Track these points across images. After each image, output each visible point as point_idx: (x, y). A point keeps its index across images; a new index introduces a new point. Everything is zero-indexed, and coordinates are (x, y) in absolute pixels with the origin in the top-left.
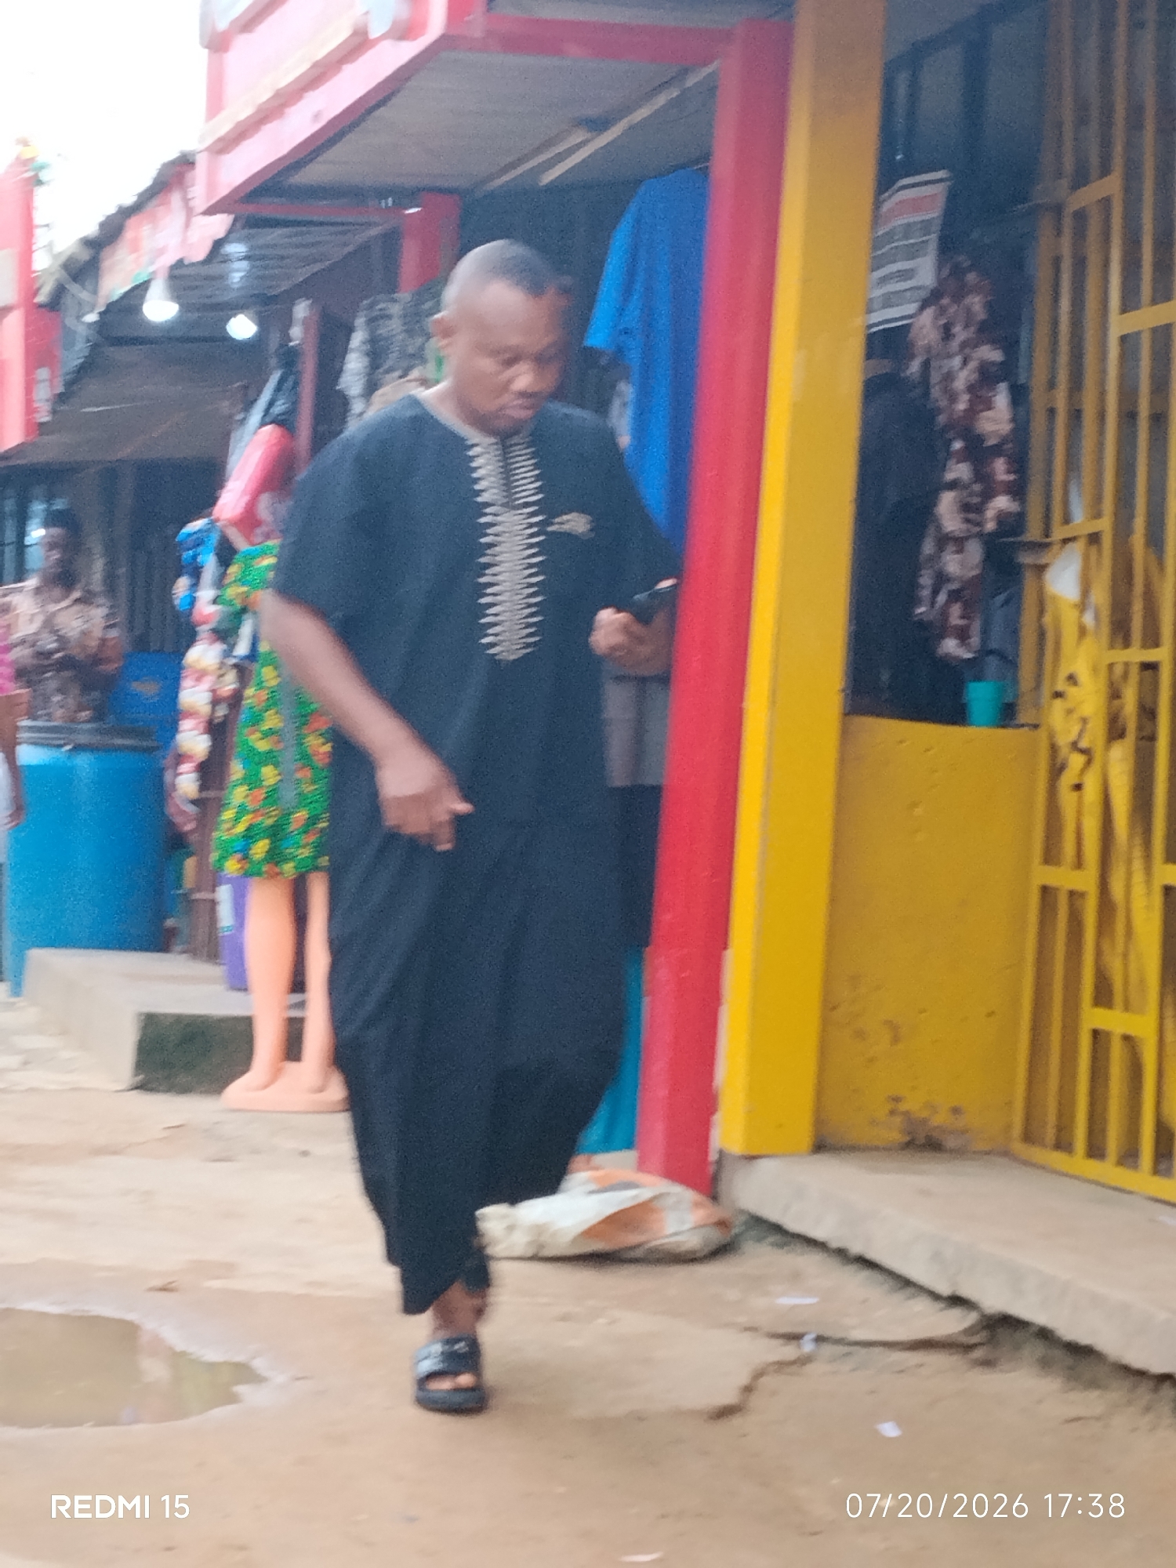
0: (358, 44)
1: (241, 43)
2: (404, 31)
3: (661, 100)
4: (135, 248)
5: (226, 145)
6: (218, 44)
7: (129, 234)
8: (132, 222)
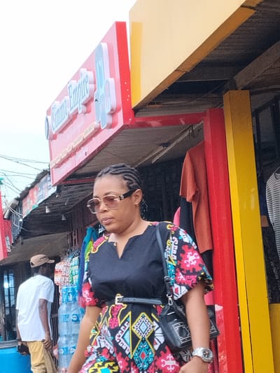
0: (98, 131)
1: (60, 136)
2: (111, 126)
3: (186, 134)
4: (33, 198)
5: (59, 166)
6: (52, 138)
7: (30, 194)
8: (30, 192)
